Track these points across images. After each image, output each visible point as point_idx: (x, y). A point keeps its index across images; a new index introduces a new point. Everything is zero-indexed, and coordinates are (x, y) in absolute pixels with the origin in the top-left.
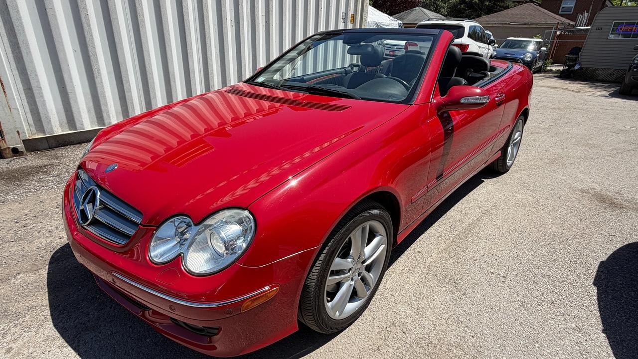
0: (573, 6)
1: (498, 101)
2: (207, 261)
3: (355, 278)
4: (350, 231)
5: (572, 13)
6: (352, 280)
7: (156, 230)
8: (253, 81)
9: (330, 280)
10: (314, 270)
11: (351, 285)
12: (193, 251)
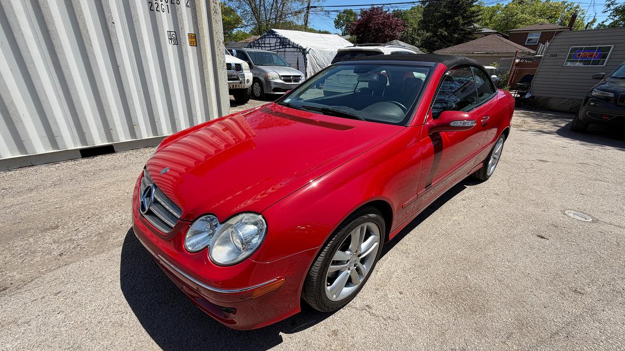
0: (538, 38)
1: (483, 122)
2: (229, 253)
3: (351, 268)
4: (351, 230)
5: (537, 44)
6: (349, 269)
7: (191, 224)
8: (282, 101)
9: (331, 268)
10: (318, 259)
11: (348, 274)
12: (218, 244)
